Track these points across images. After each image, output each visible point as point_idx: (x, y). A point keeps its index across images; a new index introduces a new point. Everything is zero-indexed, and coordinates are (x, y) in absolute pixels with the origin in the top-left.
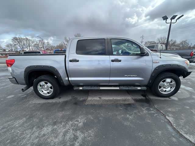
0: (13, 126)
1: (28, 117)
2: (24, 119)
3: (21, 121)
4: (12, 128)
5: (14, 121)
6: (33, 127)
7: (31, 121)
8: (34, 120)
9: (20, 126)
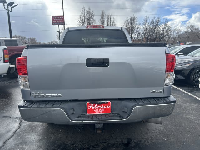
0: (196, 117)
1: (181, 115)
2: (184, 116)
3: (188, 116)
4: (197, 116)
5: (193, 120)
6: (183, 108)
7: (181, 111)
8: (179, 110)
9: (191, 114)
